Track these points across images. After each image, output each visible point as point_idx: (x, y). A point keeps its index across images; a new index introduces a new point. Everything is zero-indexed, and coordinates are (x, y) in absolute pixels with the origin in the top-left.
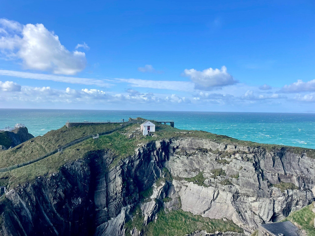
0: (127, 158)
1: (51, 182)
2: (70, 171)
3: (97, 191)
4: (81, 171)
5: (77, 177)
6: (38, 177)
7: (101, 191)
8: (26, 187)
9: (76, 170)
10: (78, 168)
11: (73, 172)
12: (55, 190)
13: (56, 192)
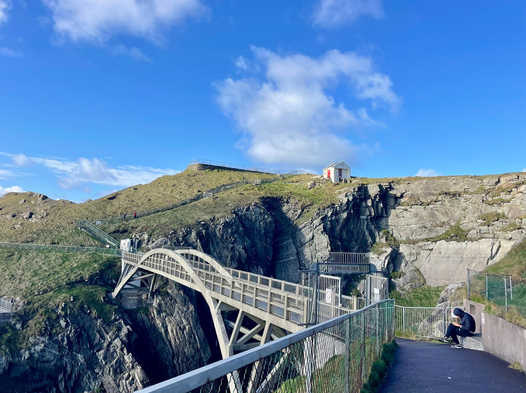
0: (329, 207)
1: (224, 232)
2: (245, 220)
3: (281, 261)
4: (260, 222)
5: (254, 232)
6: (201, 222)
7: (288, 261)
8: (186, 235)
9: (254, 220)
10: (256, 217)
11: (249, 223)
12: (231, 246)
13: (232, 248)
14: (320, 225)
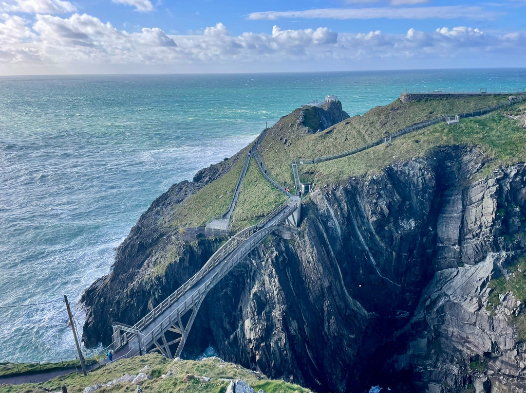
1: (371, 188)
2: (401, 175)
3: (444, 215)
4: (418, 177)
5: (410, 187)
7: (451, 217)
8: (335, 190)
9: (411, 175)
10: (414, 173)
11: (405, 177)
12: (375, 201)
13: (376, 204)
14: (493, 186)
